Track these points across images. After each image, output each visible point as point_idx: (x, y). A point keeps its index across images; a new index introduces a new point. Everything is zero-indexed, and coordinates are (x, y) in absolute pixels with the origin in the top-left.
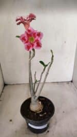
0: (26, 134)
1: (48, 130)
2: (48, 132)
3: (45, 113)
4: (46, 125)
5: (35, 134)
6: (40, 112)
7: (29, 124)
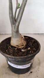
0: (6, 73)
1: (32, 71)
2: (31, 72)
3: (29, 49)
4: (30, 64)
5: (17, 75)
6: (23, 47)
7: (9, 63)
